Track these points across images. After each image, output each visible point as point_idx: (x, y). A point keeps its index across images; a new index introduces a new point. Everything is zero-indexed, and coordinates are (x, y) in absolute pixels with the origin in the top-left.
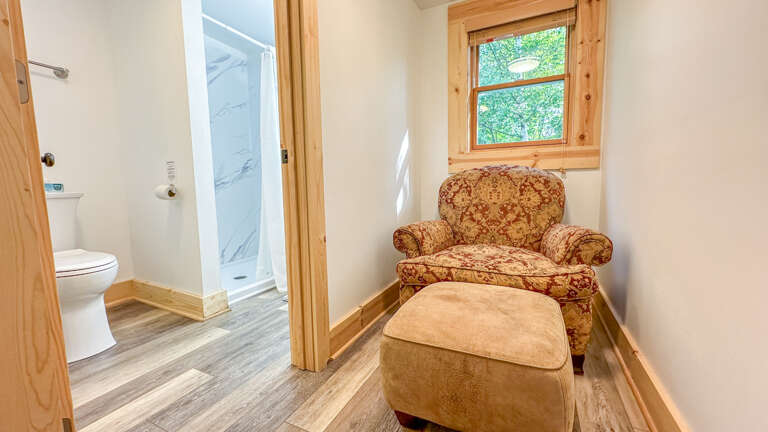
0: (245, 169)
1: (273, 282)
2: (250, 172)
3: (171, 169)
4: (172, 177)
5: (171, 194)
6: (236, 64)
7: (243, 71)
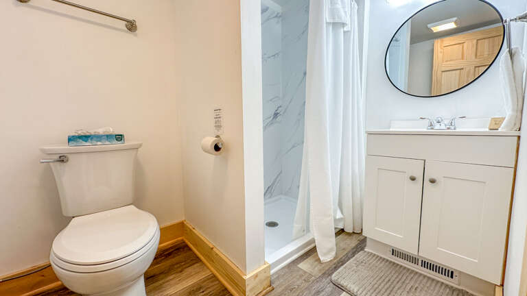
0: (276, 115)
1: (313, 241)
2: (279, 118)
3: (218, 117)
4: (218, 127)
5: (217, 148)
6: (272, 16)
7: (278, 22)
